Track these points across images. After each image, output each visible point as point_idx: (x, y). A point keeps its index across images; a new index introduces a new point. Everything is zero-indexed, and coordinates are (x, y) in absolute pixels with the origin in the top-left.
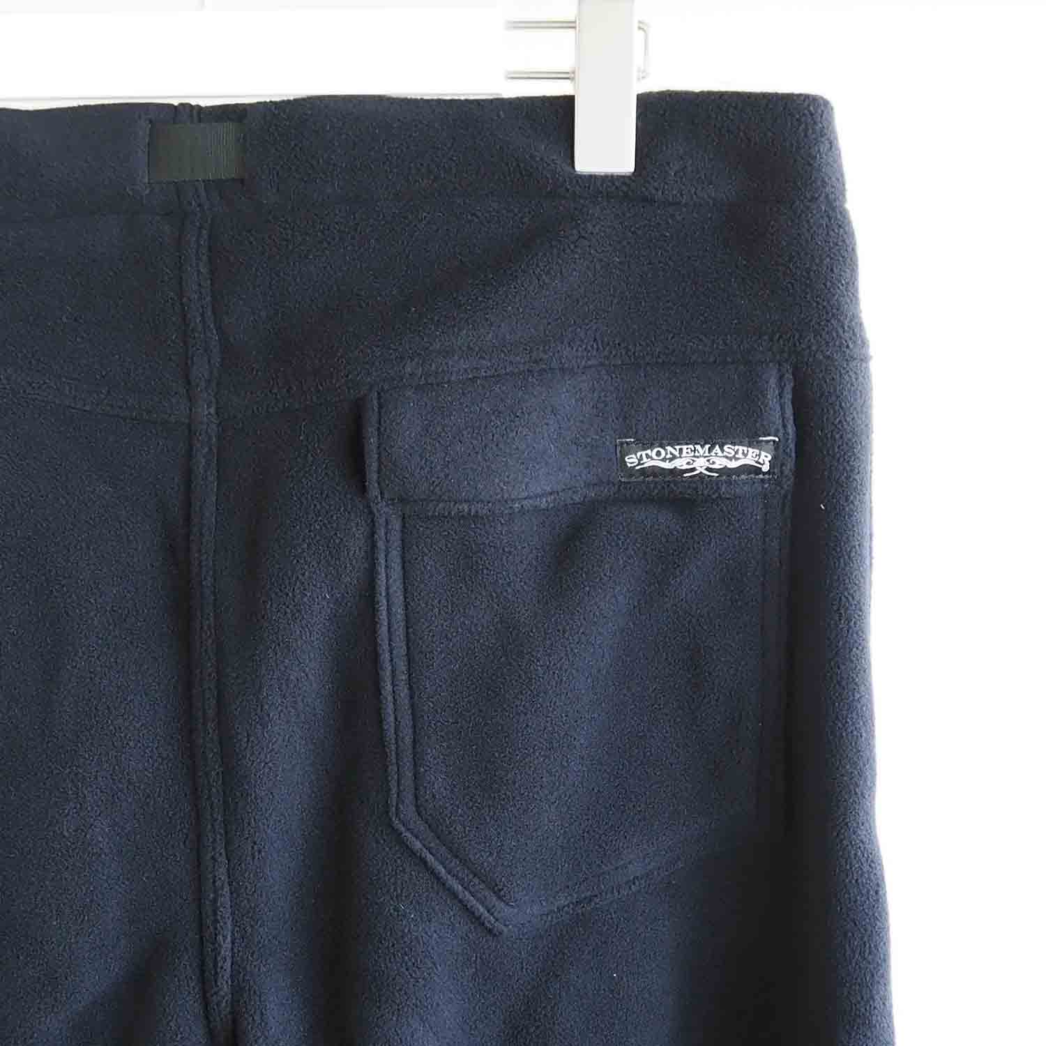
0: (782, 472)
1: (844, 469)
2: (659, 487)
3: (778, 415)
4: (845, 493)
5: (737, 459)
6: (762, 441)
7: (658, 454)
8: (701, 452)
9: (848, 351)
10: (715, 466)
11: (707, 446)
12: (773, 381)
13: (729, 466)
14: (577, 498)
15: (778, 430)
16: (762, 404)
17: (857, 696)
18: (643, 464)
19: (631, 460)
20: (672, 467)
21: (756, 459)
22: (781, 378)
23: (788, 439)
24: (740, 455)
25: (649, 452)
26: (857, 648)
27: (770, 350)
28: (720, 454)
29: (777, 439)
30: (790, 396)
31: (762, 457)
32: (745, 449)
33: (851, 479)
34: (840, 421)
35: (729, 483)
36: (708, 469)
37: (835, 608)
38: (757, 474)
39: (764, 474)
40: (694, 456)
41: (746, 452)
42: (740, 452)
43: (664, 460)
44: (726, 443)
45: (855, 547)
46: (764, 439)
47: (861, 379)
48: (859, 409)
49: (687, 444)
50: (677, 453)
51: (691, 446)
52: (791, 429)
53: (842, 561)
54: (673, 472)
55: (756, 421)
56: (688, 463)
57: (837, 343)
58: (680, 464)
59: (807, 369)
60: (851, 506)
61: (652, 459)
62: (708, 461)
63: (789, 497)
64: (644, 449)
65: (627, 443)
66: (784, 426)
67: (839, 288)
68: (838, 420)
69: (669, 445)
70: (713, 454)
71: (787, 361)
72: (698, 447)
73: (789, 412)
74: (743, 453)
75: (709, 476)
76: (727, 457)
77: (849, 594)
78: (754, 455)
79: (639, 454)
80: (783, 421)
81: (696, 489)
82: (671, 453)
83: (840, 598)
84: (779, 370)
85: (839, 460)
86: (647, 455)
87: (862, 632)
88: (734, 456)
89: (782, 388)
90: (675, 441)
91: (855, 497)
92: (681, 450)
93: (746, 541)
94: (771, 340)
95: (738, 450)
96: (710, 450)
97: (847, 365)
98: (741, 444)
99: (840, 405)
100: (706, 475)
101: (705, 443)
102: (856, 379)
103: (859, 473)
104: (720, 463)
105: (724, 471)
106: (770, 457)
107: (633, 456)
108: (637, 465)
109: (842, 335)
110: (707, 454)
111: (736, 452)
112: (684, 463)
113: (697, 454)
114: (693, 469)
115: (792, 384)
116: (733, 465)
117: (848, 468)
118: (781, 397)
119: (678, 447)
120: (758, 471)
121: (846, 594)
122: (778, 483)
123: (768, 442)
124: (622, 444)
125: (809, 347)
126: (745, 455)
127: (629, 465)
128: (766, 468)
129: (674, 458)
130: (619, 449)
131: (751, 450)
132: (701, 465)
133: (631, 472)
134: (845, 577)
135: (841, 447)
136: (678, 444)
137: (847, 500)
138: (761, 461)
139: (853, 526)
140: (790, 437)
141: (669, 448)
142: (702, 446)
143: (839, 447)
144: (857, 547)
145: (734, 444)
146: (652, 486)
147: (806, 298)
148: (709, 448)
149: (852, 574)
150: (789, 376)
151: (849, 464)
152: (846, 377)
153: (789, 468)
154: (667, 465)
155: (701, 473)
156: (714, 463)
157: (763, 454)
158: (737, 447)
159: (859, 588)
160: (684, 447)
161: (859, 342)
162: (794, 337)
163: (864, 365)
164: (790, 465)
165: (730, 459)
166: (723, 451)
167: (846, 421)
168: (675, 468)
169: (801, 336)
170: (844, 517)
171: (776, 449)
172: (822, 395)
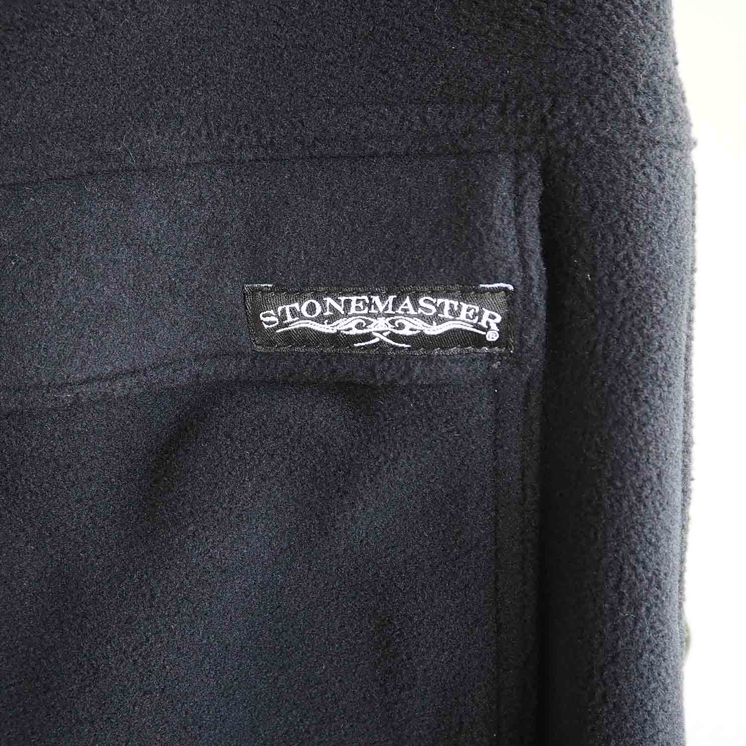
0: (522, 342)
1: (633, 342)
2: (315, 364)
3: (512, 245)
4: (634, 386)
5: (442, 321)
6: (485, 291)
7: (311, 309)
8: (381, 308)
9: (642, 129)
10: (406, 332)
11: (391, 298)
12: (504, 186)
13: (427, 332)
14: (182, 379)
15: (511, 271)
16: (483, 225)
17: (650, 732)
18: (287, 325)
19: (269, 319)
20: (335, 331)
21: (475, 321)
22: (519, 178)
23: (531, 286)
24: (446, 314)
25: (296, 305)
26: (652, 651)
27: (501, 129)
28: (412, 311)
29: (511, 288)
30: (536, 211)
31: (485, 318)
32: (456, 303)
33: (646, 359)
34: (627, 257)
35: (428, 360)
36: (392, 336)
37: (612, 582)
38: (480, 347)
39: (491, 345)
40: (369, 315)
41: (456, 308)
42: (447, 308)
43: (320, 319)
44: (424, 293)
45: (650, 479)
46: (488, 286)
47: (669, 178)
48: (664, 234)
49: (358, 293)
50: (340, 309)
51: (365, 298)
52: (536, 269)
53: (625, 503)
54: (336, 339)
55: (472, 257)
56: (359, 326)
57: (623, 115)
58: (347, 326)
59: (565, 164)
60: (645, 408)
61: (302, 317)
62: (392, 322)
63: (537, 385)
64: (289, 303)
65: (261, 289)
66: (525, 265)
67: (628, 14)
68: (622, 254)
69: (327, 295)
70: (399, 311)
71: (529, 149)
72: (376, 299)
73: (534, 241)
74: (451, 311)
75: (395, 348)
76: (422, 317)
77: (637, 561)
78: (471, 313)
79: (280, 309)
80: (522, 256)
81: (372, 370)
82: (332, 308)
83: (622, 569)
84: (516, 166)
85: (623, 324)
86: (292, 310)
87: (663, 623)
88: (436, 315)
89: (519, 198)
90: (337, 288)
91: (652, 393)
92: (348, 302)
93: (463, 454)
94: (502, 111)
95: (443, 304)
96: (395, 304)
97: (641, 154)
98: (447, 294)
99: (627, 228)
100: (388, 344)
101: (389, 293)
102: (660, 180)
103: (660, 348)
104: (411, 326)
105: (420, 340)
106: (499, 319)
107: (272, 312)
108: (278, 327)
109: (633, 102)
110: (390, 311)
111: (440, 308)
112: (353, 325)
113: (373, 311)
114: (369, 336)
115: (539, 191)
116: (434, 330)
117: (640, 340)
118: (518, 214)
119: (343, 299)
120: (480, 341)
121: (633, 561)
122: (518, 362)
123: (493, 291)
124: (254, 291)
125: (570, 123)
126: (455, 314)
127: (266, 326)
128: (492, 336)
129: (335, 316)
130: (249, 299)
131: (465, 306)
132: (380, 328)
133: (269, 338)
134: (632, 532)
135: (628, 304)
136: (344, 294)
137: (636, 398)
138: (483, 324)
139: (647, 443)
140: (536, 282)
141: (329, 300)
142: (383, 299)
143: (623, 302)
144: (655, 479)
145: (434, 294)
146: (303, 361)
147: (564, 33)
148: (394, 303)
149: (643, 525)
150: (534, 176)
151: (642, 335)
152: (640, 176)
153: (533, 336)
154: (326, 328)
155: (381, 341)
156: (401, 326)
157: (487, 313)
158: (440, 301)
159: (657, 548)
160: (354, 299)
161: (667, 112)
162: (542, 107)
163: (677, 154)
164: (536, 333)
165: (429, 320)
166: (416, 306)
167: (637, 255)
168: (339, 332)
169: (554, 102)
170: (631, 427)
171: (511, 303)
172: (594, 208)
